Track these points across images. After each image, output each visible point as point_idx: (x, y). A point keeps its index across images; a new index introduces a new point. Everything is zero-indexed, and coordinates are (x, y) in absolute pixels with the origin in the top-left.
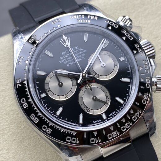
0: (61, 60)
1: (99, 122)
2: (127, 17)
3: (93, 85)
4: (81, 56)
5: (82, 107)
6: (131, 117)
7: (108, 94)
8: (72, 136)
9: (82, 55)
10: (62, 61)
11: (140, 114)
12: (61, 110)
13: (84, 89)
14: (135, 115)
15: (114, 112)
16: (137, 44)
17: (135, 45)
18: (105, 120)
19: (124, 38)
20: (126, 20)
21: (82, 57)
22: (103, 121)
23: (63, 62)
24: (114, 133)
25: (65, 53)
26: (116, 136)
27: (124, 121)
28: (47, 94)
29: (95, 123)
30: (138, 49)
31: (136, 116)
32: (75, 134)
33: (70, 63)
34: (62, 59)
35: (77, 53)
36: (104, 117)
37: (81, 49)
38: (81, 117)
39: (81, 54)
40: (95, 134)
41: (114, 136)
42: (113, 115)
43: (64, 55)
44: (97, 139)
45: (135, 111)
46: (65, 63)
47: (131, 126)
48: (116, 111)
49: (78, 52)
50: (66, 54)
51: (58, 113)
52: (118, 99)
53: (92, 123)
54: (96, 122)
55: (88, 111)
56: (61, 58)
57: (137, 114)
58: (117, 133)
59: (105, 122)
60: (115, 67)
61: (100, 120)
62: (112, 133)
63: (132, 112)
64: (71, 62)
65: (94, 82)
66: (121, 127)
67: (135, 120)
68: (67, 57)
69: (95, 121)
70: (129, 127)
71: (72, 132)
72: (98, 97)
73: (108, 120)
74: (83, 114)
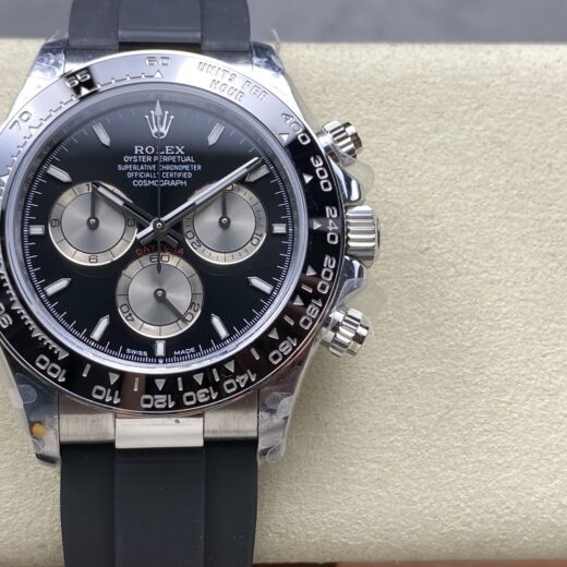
0: (123, 163)
1: (143, 357)
2: (350, 130)
3: (173, 261)
4: (179, 175)
5: (120, 301)
6: (223, 380)
7: (200, 300)
8: (53, 357)
9: (184, 175)
10: (126, 167)
11: (249, 383)
12: (62, 284)
13: (145, 260)
14: (235, 378)
15: (192, 350)
16: (334, 208)
17: (327, 209)
18: (158, 358)
19: (308, 179)
20: (343, 135)
21: (182, 179)
22: (152, 357)
23: (128, 171)
24: (162, 398)
25: (144, 151)
26: (163, 406)
27: (199, 379)
28: (46, 231)
29: (131, 354)
30: (331, 221)
31: (238, 383)
32: (63, 356)
33: (143, 179)
34: (129, 163)
35: (174, 164)
36: (160, 349)
37: (188, 159)
38: (103, 323)
39: (184, 171)
40: (114, 379)
41: (158, 406)
42: (184, 355)
43: (139, 154)
44: (112, 395)
45: (240, 371)
46: (130, 175)
47: (211, 400)
48: (197, 350)
49: (177, 163)
50: (146, 154)
51: (52, 289)
52: (216, 321)
53: (124, 352)
54: (134, 352)
55: (129, 318)
56: (127, 159)
57: (242, 377)
58: (167, 401)
59: (157, 362)
60: (251, 239)
61: (145, 354)
62: (156, 397)
63: (231, 367)
64: (148, 179)
65: (179, 255)
66: (185, 391)
67: (229, 391)
68: (143, 164)
69: (132, 348)
70: (206, 399)
71: (58, 349)
72: (170, 296)
73: (164, 362)
74: (111, 320)
